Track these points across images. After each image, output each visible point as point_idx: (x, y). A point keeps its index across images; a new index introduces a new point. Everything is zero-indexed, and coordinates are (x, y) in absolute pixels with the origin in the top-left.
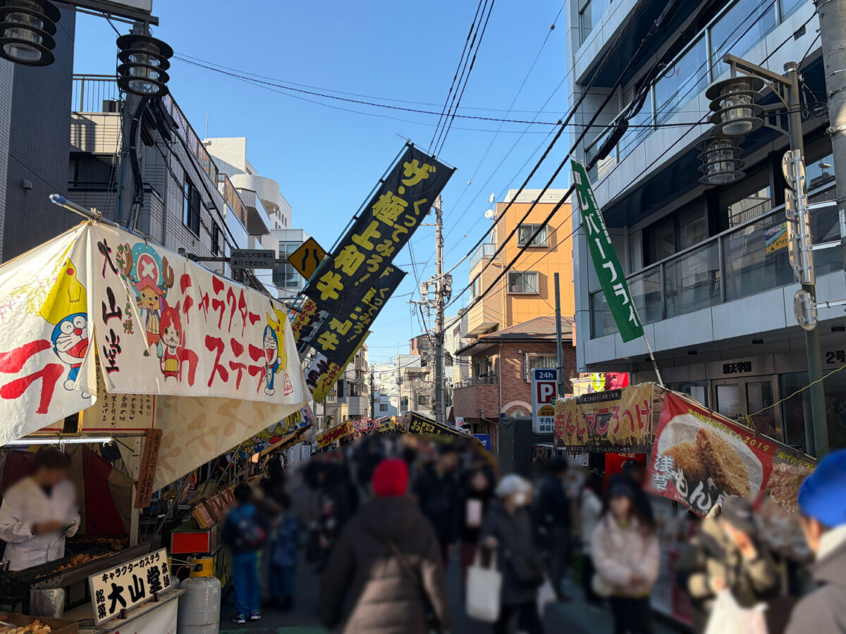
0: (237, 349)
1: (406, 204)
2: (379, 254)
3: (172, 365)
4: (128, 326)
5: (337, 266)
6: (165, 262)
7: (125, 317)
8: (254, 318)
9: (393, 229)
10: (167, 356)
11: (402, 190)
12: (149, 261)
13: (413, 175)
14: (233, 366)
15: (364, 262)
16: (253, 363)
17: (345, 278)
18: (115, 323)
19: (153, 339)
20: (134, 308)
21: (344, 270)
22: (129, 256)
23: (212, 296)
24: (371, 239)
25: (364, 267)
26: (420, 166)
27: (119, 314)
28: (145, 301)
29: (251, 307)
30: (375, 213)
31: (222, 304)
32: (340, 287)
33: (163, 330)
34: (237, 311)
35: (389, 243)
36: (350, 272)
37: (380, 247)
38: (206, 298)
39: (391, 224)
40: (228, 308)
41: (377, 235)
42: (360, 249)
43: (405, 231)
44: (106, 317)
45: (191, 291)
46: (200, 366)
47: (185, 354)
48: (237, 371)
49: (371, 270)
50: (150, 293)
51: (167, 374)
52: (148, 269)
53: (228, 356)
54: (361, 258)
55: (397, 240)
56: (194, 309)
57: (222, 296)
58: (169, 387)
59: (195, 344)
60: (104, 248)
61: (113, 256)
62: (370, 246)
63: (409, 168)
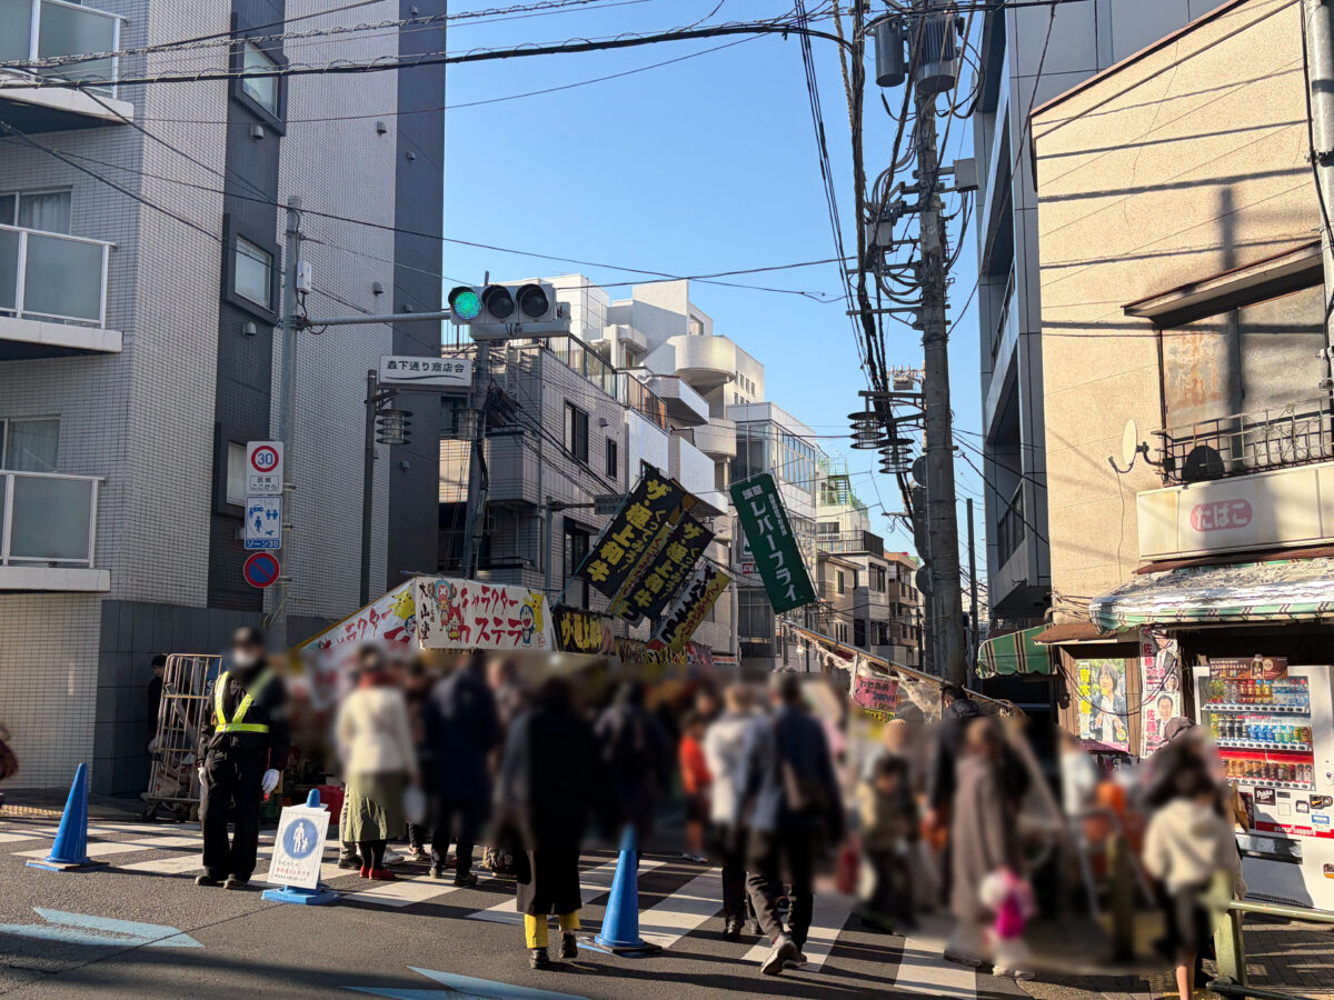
0: (498, 622)
1: (650, 513)
2: (634, 550)
3: (454, 634)
4: (432, 619)
5: (603, 556)
6: (452, 585)
7: (431, 615)
8: (512, 603)
9: (642, 532)
10: (452, 630)
11: (647, 503)
12: (443, 587)
13: (655, 492)
14: (493, 632)
15: (624, 556)
16: (511, 629)
17: (610, 566)
18: (427, 619)
19: (444, 623)
20: (435, 611)
21: (609, 560)
22: (434, 588)
23: (481, 595)
24: (627, 539)
25: (624, 559)
26: (659, 485)
27: (428, 614)
28: (441, 607)
29: (510, 597)
30: (628, 518)
31: (488, 600)
32: (607, 572)
33: (450, 618)
34: (500, 601)
35: (640, 542)
36: (614, 562)
37: (634, 545)
38: (478, 598)
39: (641, 528)
40: (492, 601)
41: (632, 536)
42: (620, 545)
43: (651, 533)
44: (422, 616)
45: (468, 596)
46: (472, 632)
47: (462, 628)
48: (496, 635)
49: (629, 561)
50: (444, 602)
51: (452, 639)
52: (443, 591)
53: (491, 626)
54: (621, 552)
55: (646, 540)
56: (469, 604)
57: (488, 595)
58: (454, 645)
59: (470, 621)
60: (422, 587)
61: (426, 589)
62: (627, 544)
63: (652, 485)
